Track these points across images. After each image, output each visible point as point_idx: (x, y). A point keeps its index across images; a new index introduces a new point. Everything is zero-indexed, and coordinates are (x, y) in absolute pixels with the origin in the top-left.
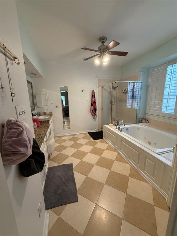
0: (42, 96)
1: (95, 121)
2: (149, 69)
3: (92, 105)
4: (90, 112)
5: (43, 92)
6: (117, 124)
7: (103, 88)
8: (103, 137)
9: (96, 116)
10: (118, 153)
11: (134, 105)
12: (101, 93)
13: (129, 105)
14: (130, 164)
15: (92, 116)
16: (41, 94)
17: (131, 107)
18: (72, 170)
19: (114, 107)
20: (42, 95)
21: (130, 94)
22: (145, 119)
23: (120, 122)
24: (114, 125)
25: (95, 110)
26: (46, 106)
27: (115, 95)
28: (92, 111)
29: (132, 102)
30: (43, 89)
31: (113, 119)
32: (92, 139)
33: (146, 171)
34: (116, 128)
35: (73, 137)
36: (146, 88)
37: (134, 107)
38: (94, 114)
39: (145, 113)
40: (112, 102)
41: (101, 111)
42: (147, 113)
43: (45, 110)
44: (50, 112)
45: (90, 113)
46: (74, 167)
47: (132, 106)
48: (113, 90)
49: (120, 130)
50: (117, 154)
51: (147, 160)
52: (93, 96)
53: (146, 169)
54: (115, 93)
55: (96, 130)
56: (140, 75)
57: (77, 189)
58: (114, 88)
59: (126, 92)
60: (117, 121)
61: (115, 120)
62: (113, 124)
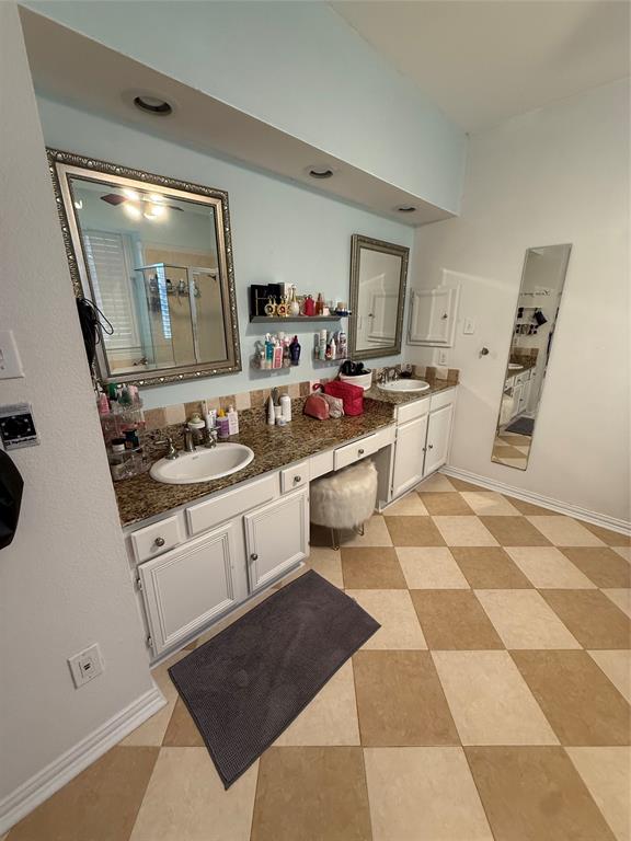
0: (434, 298)
5: (444, 283)
16: (434, 292)
18: (350, 649)
20: (437, 295)
26: (442, 345)
30: (445, 271)
35: (518, 514)
43: (434, 359)
44: (450, 371)
46: (369, 645)
57: (277, 743)
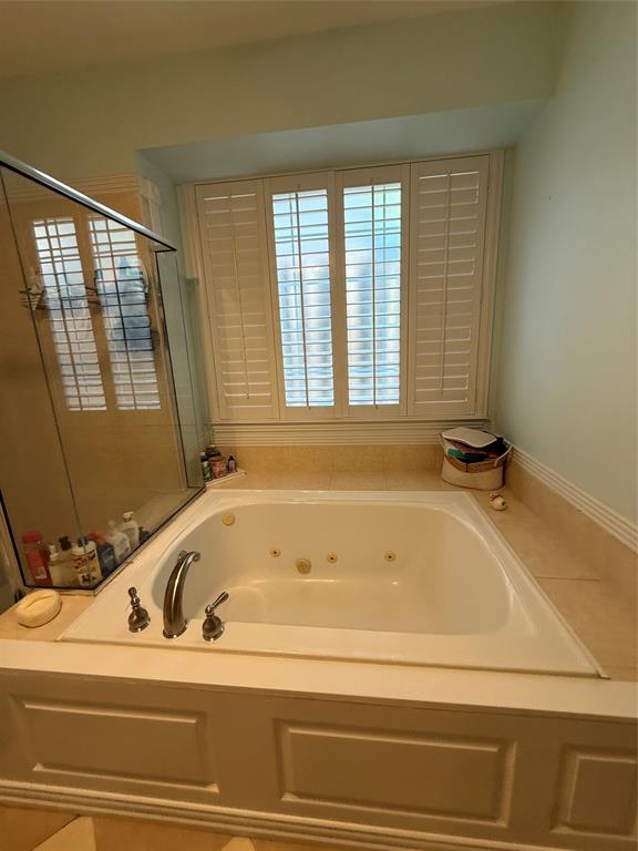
10: (252, 837)
17: (102, 401)
22: (211, 454)
23: (117, 538)
24: (64, 588)
34: (138, 622)
39: (207, 425)
42: (216, 420)
60: (90, 546)
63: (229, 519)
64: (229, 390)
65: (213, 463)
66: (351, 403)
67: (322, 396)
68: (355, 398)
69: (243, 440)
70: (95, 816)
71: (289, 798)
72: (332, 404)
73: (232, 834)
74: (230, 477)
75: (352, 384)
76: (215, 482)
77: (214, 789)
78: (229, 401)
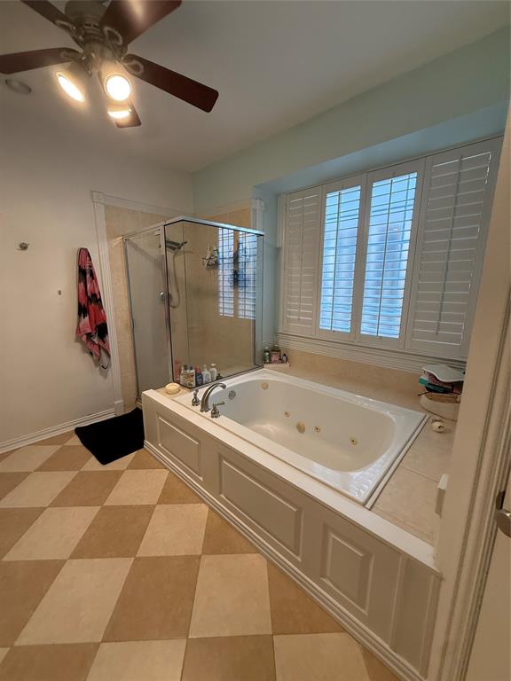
1: (105, 376)
2: (277, 196)
3: (82, 311)
4: (78, 339)
6: (194, 384)
7: (126, 241)
8: (146, 442)
9: (109, 356)
10: (210, 507)
11: (241, 307)
12: (120, 263)
13: (226, 307)
14: (263, 554)
15: (87, 356)
17: (232, 312)
19: (178, 315)
21: (225, 272)
22: (275, 350)
23: (205, 373)
24: (184, 386)
25: (102, 330)
27: (180, 274)
28: (84, 338)
29: (236, 298)
31: (177, 363)
32: (93, 464)
33: (331, 581)
34: (195, 402)
36: (273, 254)
37: (241, 313)
38: (95, 350)
39: (276, 333)
40: (168, 298)
41: (128, 335)
42: (280, 331)
45: (79, 346)
47: (236, 309)
48: (170, 254)
49: (211, 407)
50: (207, 509)
51: (331, 540)
52: (85, 273)
53: (328, 574)
54: (178, 263)
55: (112, 410)
56: (255, 210)
58: (172, 246)
59: (215, 265)
60: (193, 371)
61: (186, 369)
62: (178, 382)
63: (265, 386)
64: (290, 307)
65: (273, 354)
66: (362, 333)
67: (342, 325)
68: (366, 328)
69: (293, 346)
70: (170, 472)
71: (222, 496)
72: (349, 331)
73: (204, 502)
74: (281, 365)
75: (364, 318)
76: (270, 366)
77: (201, 479)
78: (289, 320)
